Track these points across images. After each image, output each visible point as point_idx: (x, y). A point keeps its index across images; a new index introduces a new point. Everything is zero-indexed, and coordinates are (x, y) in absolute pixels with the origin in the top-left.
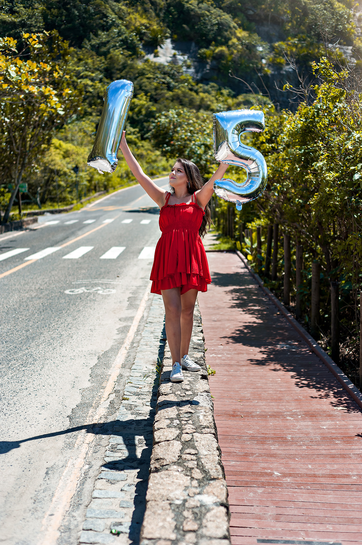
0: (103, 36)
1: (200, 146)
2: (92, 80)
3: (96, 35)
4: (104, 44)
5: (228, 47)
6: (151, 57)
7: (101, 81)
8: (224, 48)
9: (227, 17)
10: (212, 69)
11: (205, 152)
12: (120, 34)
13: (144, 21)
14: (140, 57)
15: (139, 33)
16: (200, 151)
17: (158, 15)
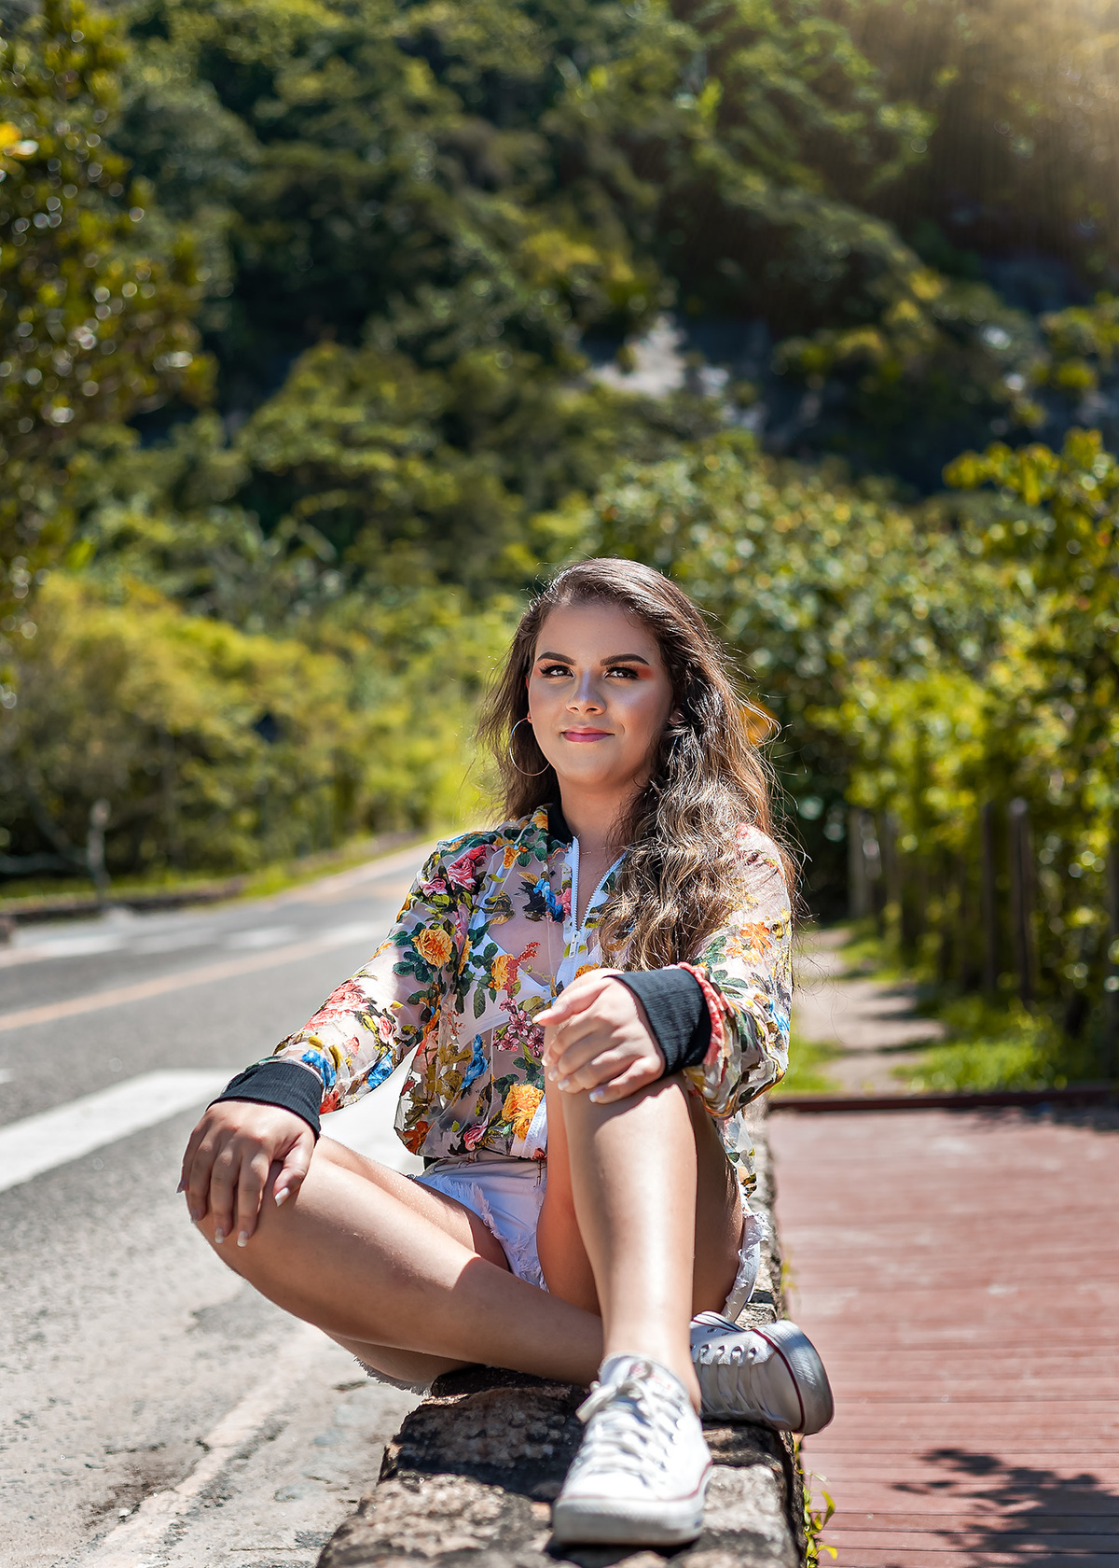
0: (440, 307)
1: (795, 597)
2: (398, 452)
3: (413, 302)
4: (442, 332)
5: (888, 333)
6: (607, 377)
7: (428, 456)
8: (869, 339)
9: (876, 233)
10: (829, 411)
11: (822, 624)
12: (497, 297)
13: (584, 254)
14: (568, 376)
15: (567, 296)
16: (797, 617)
17: (631, 234)
